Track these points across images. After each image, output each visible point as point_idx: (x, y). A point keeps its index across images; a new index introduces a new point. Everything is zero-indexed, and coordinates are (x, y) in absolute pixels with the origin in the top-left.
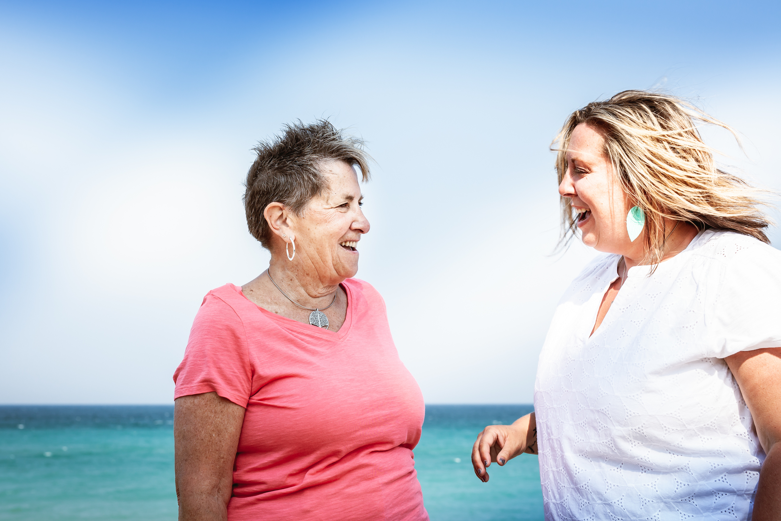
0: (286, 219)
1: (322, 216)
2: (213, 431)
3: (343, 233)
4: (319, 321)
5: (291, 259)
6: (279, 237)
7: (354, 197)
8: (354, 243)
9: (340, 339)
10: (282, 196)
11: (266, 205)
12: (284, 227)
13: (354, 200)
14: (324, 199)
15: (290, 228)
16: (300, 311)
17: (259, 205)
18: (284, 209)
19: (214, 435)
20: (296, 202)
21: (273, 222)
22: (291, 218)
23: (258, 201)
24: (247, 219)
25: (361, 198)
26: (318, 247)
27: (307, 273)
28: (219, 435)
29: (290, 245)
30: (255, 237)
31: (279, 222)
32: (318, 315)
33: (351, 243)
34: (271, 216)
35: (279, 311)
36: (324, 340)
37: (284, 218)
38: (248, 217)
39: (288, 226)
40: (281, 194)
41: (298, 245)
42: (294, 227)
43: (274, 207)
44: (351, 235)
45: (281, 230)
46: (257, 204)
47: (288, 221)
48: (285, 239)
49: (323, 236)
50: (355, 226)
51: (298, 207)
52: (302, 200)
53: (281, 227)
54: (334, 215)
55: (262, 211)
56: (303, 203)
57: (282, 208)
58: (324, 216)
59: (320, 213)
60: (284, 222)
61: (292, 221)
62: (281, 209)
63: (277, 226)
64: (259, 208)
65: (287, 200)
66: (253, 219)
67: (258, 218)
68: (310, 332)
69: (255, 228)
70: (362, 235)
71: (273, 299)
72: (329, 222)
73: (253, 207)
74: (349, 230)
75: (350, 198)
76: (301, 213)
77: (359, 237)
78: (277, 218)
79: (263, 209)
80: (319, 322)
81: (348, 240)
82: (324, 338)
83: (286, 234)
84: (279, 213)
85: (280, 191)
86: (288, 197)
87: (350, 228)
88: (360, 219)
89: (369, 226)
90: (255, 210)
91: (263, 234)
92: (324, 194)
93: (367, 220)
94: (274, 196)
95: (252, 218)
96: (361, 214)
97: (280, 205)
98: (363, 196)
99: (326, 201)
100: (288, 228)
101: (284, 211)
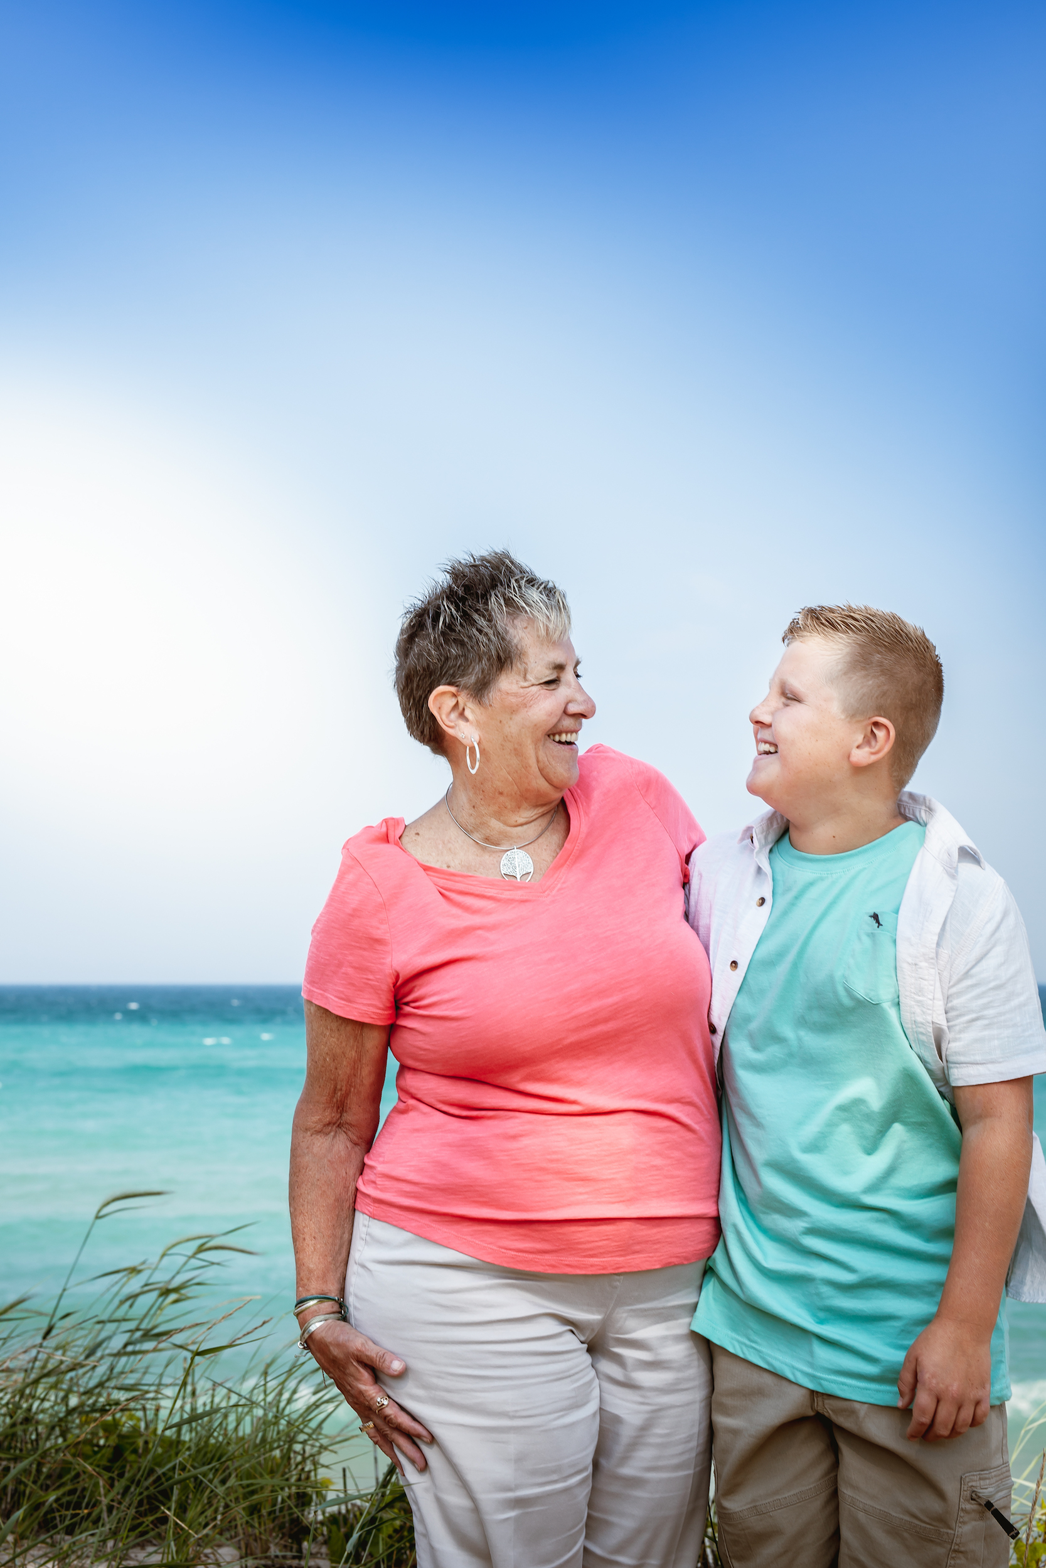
0: (464, 709)
1: (520, 700)
2: (327, 1054)
3: (555, 720)
4: (517, 866)
5: (473, 772)
6: (455, 739)
7: (565, 666)
8: (574, 734)
9: (544, 892)
10: (453, 676)
11: (430, 692)
12: (462, 723)
13: (566, 669)
14: (519, 674)
15: (472, 723)
16: (487, 857)
17: (420, 693)
18: (459, 695)
19: (328, 1059)
20: (476, 683)
21: (444, 717)
22: (472, 710)
23: (418, 686)
24: (404, 715)
25: (577, 663)
26: (516, 746)
27: (499, 792)
28: (334, 1060)
29: (472, 749)
30: (420, 741)
31: (453, 716)
32: (516, 857)
33: (569, 735)
34: (440, 708)
35: (452, 864)
36: (517, 901)
37: (461, 708)
38: (405, 711)
39: (467, 720)
40: (452, 671)
41: (484, 749)
42: (477, 721)
43: (443, 693)
44: (568, 723)
45: (457, 728)
46: (417, 690)
47: (467, 713)
48: (464, 742)
49: (523, 728)
50: (573, 708)
51: (480, 690)
52: (485, 677)
53: (457, 723)
54: (537, 695)
55: (425, 701)
56: (487, 683)
57: (456, 693)
58: (522, 698)
59: (516, 695)
60: (462, 715)
61: (473, 711)
62: (454, 695)
63: (451, 721)
64: (421, 697)
65: (463, 681)
66: (413, 714)
67: (421, 712)
68: (496, 891)
69: (418, 727)
70: (584, 720)
71: (446, 842)
72: (530, 706)
73: (411, 696)
74: (564, 714)
75: (560, 668)
76: (485, 700)
77: (581, 724)
78: (449, 709)
79: (427, 698)
80: (517, 868)
81: (563, 730)
82: (517, 898)
83: (465, 733)
84: (452, 702)
85: (450, 668)
86: (463, 676)
87: (565, 712)
88: (579, 697)
89: (594, 706)
90: (414, 699)
91: (430, 736)
92: (518, 666)
93: (589, 698)
94: (441, 676)
95: (411, 714)
96: (580, 689)
97: (453, 689)
98: (580, 660)
99: (522, 675)
100: (468, 723)
101: (460, 699)
